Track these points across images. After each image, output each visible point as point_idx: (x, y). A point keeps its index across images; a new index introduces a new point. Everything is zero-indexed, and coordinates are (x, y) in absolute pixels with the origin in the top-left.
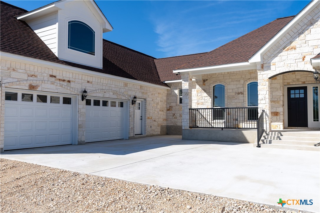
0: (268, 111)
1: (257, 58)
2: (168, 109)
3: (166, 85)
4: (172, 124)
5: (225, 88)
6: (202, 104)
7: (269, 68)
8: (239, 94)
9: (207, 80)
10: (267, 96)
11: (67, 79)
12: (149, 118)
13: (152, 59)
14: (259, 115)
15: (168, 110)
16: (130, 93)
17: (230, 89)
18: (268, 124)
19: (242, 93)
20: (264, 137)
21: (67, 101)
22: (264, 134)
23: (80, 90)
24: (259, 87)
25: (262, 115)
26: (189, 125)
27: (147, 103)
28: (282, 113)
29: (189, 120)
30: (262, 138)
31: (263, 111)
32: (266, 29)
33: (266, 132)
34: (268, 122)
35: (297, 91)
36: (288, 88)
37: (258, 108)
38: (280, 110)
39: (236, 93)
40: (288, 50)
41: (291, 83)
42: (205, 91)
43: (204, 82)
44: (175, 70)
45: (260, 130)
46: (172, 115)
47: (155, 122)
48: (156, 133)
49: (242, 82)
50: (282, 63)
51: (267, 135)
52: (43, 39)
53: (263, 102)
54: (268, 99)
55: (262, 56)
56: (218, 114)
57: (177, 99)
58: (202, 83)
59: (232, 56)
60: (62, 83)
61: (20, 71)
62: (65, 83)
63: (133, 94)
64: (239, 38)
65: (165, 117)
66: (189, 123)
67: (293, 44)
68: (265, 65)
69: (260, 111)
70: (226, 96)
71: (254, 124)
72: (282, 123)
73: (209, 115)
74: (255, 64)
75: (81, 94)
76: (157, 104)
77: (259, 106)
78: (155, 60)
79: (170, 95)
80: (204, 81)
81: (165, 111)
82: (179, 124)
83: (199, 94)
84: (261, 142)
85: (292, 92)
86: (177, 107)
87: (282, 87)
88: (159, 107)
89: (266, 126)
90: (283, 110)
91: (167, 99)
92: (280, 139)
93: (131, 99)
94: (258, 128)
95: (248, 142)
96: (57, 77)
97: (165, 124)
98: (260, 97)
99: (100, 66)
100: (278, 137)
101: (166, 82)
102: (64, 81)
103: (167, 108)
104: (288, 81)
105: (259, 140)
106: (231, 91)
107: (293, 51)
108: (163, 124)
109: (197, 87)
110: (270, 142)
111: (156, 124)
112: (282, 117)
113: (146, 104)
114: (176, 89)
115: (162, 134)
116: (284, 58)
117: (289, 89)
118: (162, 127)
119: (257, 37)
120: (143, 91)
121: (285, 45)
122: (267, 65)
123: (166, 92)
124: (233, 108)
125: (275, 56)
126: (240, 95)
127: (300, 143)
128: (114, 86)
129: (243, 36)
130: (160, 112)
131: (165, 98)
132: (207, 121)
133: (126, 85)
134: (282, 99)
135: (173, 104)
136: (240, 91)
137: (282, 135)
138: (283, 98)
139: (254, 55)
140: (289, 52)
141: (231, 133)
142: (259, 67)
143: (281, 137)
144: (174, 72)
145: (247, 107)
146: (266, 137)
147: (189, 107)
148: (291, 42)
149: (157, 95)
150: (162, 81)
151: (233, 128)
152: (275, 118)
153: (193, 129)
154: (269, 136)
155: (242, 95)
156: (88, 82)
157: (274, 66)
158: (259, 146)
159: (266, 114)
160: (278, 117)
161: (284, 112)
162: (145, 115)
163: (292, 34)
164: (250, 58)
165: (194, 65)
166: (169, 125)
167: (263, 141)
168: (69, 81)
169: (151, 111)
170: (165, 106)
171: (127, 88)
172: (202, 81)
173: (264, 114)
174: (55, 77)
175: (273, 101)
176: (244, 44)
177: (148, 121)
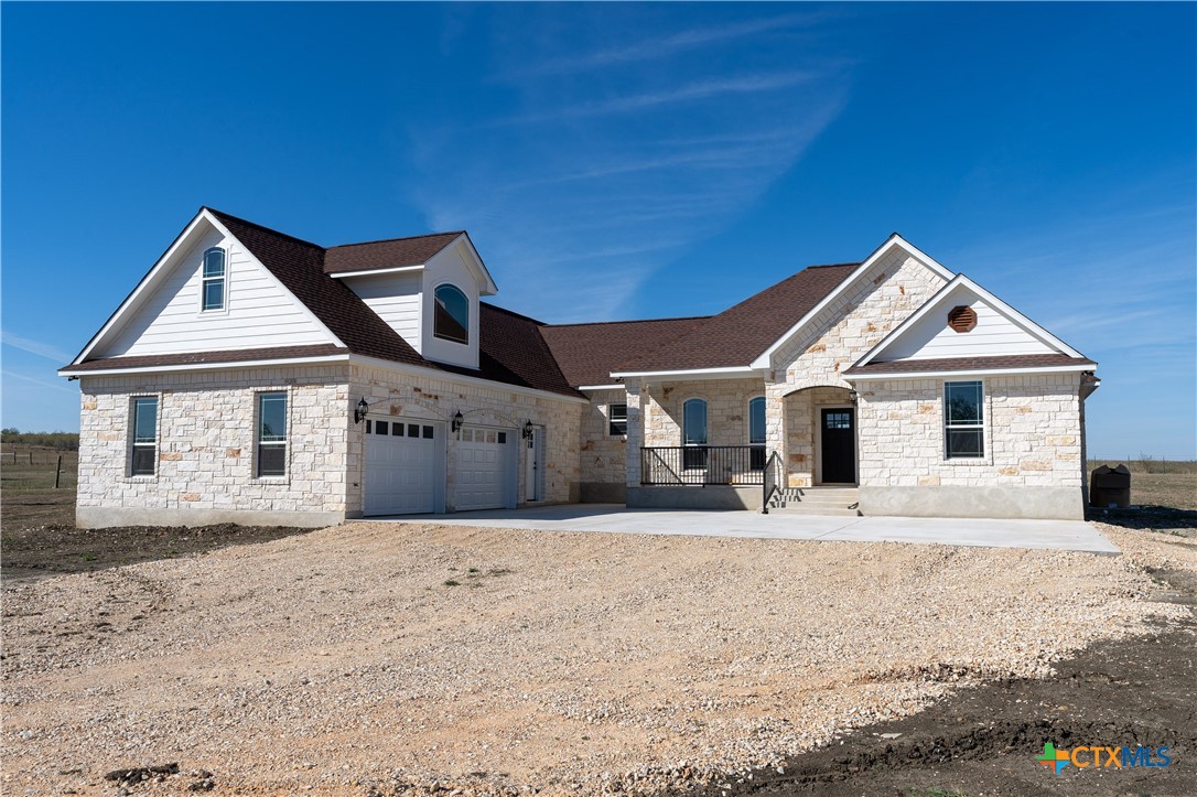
0: (781, 453)
1: (763, 362)
2: (585, 446)
3: (582, 394)
4: (593, 480)
5: (708, 407)
6: (662, 437)
7: (783, 379)
8: (733, 419)
9: (672, 389)
10: (781, 427)
11: (434, 393)
12: (549, 466)
13: (534, 326)
14: (768, 459)
15: (584, 449)
16: (520, 414)
17: (717, 409)
18: (782, 476)
19: (740, 418)
20: (775, 497)
21: (428, 432)
22: (776, 493)
23: (450, 413)
24: (768, 411)
25: (772, 457)
26: (639, 479)
27: (548, 435)
28: (810, 457)
29: (640, 470)
30: (772, 499)
31: (775, 453)
32: (785, 291)
33: (778, 490)
34: (781, 471)
35: (838, 417)
36: (822, 410)
37: (765, 447)
38: (807, 451)
39: (728, 417)
40: (813, 350)
41: (827, 402)
42: (668, 412)
43: (665, 394)
44: (614, 371)
45: (769, 486)
46: (592, 459)
47: (559, 476)
48: (561, 499)
49: (740, 396)
50: (804, 372)
51: (780, 494)
52: (384, 318)
53: (774, 437)
54: (781, 433)
55: (772, 357)
56: (691, 458)
57: (604, 425)
58: (661, 394)
59: (722, 351)
60: (428, 400)
61: (382, 384)
62: (431, 401)
63: (525, 416)
64: (734, 308)
65: (577, 464)
66: (640, 474)
67: (821, 342)
68: (777, 374)
69: (769, 454)
70: (709, 422)
71: (758, 477)
72: (810, 475)
73: (674, 460)
74: (761, 371)
75: (451, 419)
76: (565, 435)
77: (768, 444)
78: (540, 328)
79: (589, 415)
80: (666, 391)
81: (578, 451)
82: (609, 479)
83: (657, 417)
84: (768, 506)
85: (830, 417)
86: (605, 443)
87: (810, 410)
88: (567, 442)
89: (778, 480)
90: (813, 450)
91: (582, 425)
92: (799, 500)
93: (521, 426)
94: (764, 484)
95: (744, 509)
96: (423, 391)
97: (577, 479)
98: (769, 428)
99: (474, 363)
100: (797, 497)
101: (581, 388)
102: (430, 396)
103: (581, 443)
104: (823, 397)
105: (765, 502)
106: (719, 412)
107: (821, 354)
108: (576, 481)
109: (652, 401)
110: (783, 505)
111: (561, 478)
112: (810, 464)
113: (544, 437)
114: (603, 404)
115: (571, 502)
116: (807, 364)
117: (825, 412)
118: (572, 486)
119: (768, 308)
120: (540, 409)
121: (809, 341)
122: (781, 373)
123: (580, 410)
124: (723, 447)
125: (794, 359)
126: (737, 422)
127: (828, 506)
128: (495, 402)
129: (742, 304)
130: (569, 454)
131: (578, 423)
132: (672, 472)
133: (514, 398)
134: (810, 430)
135: (596, 437)
136: (735, 414)
137: (803, 494)
138: (814, 429)
139: (758, 356)
140: (815, 354)
141: (719, 492)
142: (767, 376)
143: (801, 497)
144: (612, 375)
145: (750, 444)
146: (779, 497)
147: (640, 445)
148: (818, 338)
149: (563, 416)
150: (571, 384)
151: (723, 484)
152: (798, 465)
153: (646, 486)
154: (783, 497)
155: (740, 423)
156: (461, 396)
157: (792, 376)
158: (766, 512)
159: (779, 459)
160: (804, 464)
161: (814, 455)
162: (543, 459)
163: (820, 324)
164: (752, 362)
165: (652, 364)
166: (586, 481)
167: (772, 504)
168: (436, 397)
169: (554, 452)
170: (577, 440)
171: (514, 404)
172: (663, 392)
173: (776, 458)
174: (420, 390)
175: (791, 434)
176: (744, 324)
177: (549, 472)
